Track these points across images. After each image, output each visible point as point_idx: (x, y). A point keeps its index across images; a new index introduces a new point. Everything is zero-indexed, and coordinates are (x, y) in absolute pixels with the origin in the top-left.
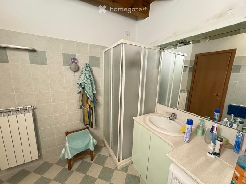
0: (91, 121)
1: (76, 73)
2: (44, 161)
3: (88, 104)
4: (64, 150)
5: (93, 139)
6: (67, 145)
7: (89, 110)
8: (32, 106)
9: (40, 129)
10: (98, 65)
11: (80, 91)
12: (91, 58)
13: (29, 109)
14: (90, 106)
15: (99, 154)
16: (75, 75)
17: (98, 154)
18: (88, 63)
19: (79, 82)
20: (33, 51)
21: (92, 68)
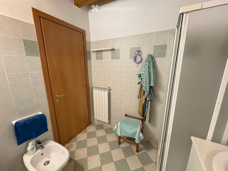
0: (146, 114)
1: (138, 65)
2: (111, 127)
3: (144, 97)
4: (116, 126)
5: (139, 132)
6: (119, 124)
7: (145, 102)
8: (108, 88)
9: (112, 104)
10: (164, 55)
11: (139, 82)
12: (156, 47)
13: (107, 89)
14: (146, 99)
15: (147, 152)
16: (137, 67)
17: (145, 151)
18: (152, 54)
19: (139, 74)
20: (113, 50)
21: (155, 58)
